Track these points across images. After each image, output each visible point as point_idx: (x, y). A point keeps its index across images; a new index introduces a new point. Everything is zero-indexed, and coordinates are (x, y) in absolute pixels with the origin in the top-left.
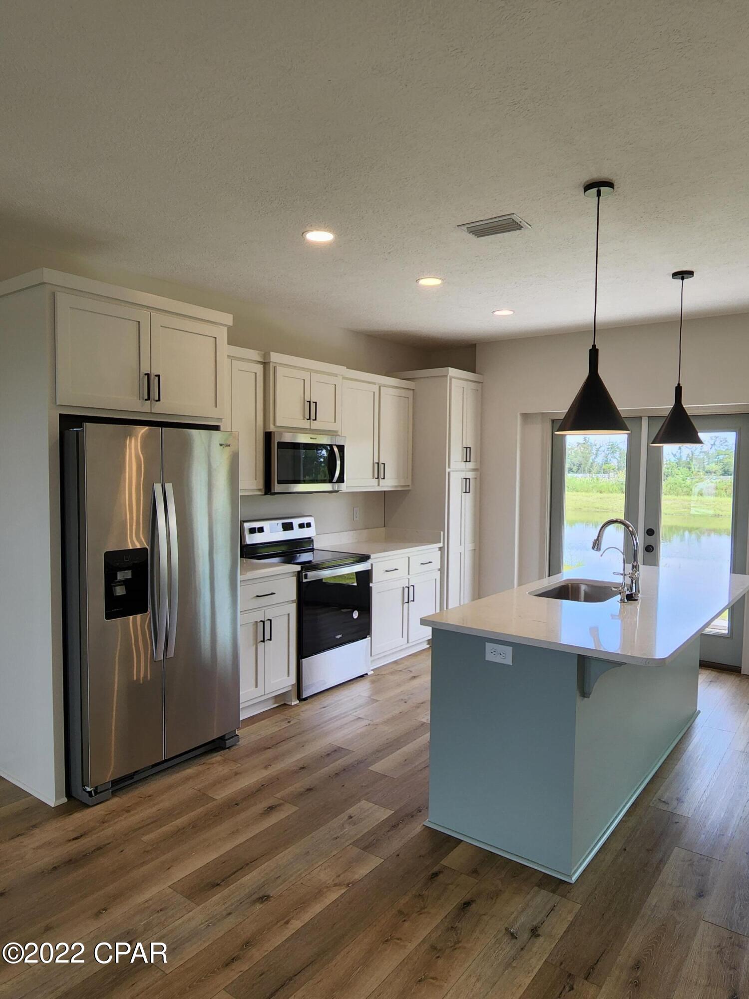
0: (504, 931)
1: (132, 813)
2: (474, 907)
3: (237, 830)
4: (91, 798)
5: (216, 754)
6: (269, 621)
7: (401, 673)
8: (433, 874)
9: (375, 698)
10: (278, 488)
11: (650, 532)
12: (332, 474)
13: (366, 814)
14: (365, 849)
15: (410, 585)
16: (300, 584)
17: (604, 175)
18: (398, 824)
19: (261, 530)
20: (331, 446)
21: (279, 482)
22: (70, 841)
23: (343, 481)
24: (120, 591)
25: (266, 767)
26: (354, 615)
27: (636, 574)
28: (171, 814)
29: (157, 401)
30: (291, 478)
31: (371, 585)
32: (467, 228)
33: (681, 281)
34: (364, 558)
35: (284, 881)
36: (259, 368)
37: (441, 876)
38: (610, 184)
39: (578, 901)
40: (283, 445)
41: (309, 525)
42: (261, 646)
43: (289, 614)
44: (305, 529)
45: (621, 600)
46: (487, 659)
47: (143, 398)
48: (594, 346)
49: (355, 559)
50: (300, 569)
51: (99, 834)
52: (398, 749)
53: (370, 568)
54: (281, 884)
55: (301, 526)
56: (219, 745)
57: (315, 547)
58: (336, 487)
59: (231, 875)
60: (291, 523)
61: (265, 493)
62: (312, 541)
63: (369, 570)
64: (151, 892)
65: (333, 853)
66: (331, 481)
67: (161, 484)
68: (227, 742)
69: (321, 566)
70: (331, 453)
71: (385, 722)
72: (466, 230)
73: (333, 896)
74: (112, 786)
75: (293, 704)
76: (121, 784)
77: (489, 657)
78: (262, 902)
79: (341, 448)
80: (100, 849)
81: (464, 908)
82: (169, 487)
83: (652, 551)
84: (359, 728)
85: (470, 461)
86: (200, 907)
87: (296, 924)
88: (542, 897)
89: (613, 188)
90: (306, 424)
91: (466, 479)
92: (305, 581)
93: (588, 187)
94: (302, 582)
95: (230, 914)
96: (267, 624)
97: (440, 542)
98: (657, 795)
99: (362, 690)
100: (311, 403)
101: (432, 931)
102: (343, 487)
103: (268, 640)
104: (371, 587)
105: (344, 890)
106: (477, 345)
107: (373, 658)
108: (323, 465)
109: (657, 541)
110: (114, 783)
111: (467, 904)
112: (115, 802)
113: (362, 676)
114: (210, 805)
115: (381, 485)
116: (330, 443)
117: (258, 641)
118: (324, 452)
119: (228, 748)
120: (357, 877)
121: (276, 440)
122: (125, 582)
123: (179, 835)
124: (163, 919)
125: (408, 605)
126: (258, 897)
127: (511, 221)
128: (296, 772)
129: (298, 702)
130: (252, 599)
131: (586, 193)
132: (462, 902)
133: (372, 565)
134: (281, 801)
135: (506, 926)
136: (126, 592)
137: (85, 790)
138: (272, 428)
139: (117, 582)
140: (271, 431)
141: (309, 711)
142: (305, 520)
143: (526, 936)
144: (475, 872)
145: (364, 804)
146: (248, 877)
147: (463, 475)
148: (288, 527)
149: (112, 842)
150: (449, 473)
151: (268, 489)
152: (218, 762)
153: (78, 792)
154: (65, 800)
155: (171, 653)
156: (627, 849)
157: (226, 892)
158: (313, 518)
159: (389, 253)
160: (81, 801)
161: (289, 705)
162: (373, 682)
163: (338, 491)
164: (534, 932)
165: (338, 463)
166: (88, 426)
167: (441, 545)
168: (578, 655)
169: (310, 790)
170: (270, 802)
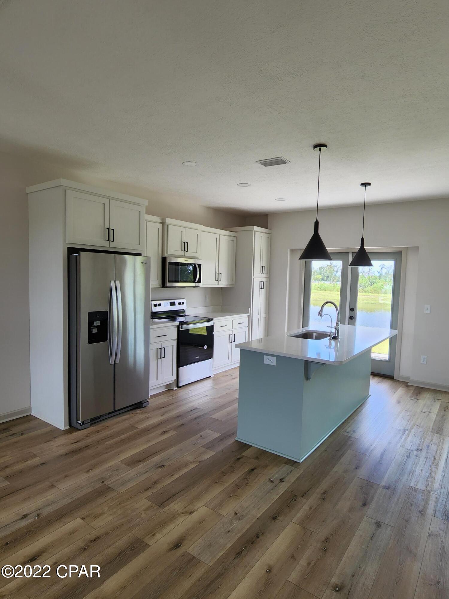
0: (268, 480)
1: (100, 433)
2: (255, 471)
3: (149, 441)
4: (81, 426)
5: (138, 410)
6: (164, 349)
7: (227, 376)
8: (238, 458)
9: (214, 387)
10: (168, 284)
11: (352, 310)
12: (195, 279)
13: (209, 435)
14: (207, 448)
15: (233, 333)
16: (178, 331)
17: (322, 141)
18: (223, 439)
19: (160, 305)
20: (195, 264)
21: (169, 282)
22: (72, 444)
23: (200, 282)
24: (95, 331)
25: (162, 416)
26: (205, 347)
27: (338, 327)
28: (118, 434)
29: (112, 241)
30: (174, 280)
31: (213, 333)
32: (261, 162)
33: (364, 187)
34: (210, 320)
35: (171, 460)
36: (160, 226)
37: (241, 459)
38: (325, 146)
39: (302, 469)
40: (171, 264)
41: (183, 303)
42: (159, 360)
43: (173, 346)
44: (181, 305)
45: (330, 339)
46: (264, 363)
47: (106, 240)
48: (317, 220)
49: (206, 320)
50: (179, 324)
51: (85, 441)
52: (224, 409)
53: (213, 325)
54: (170, 461)
55: (180, 304)
56: (139, 405)
57: (186, 314)
58: (197, 284)
59: (147, 457)
60: (174, 302)
61: (162, 286)
62: (185, 311)
63: (212, 326)
64: (112, 463)
65: (194, 450)
66: (194, 282)
67: (114, 281)
68: (143, 404)
69: (189, 323)
70: (195, 268)
71: (219, 398)
72: (260, 163)
73: (193, 466)
74: (90, 422)
75: (175, 389)
76: (94, 421)
77: (266, 362)
78: (161, 468)
79: (200, 266)
80: (86, 447)
81: (251, 471)
82: (118, 282)
83: (353, 319)
84: (205, 400)
85: (264, 273)
86: (134, 469)
87: (176, 476)
88: (286, 468)
89: (327, 147)
90: (182, 253)
91: (262, 282)
92: (181, 330)
93: (315, 146)
94: (180, 330)
95: (147, 472)
96: (163, 350)
97: (248, 313)
98: (344, 429)
99: (208, 384)
100: (185, 243)
101: (237, 479)
102: (200, 285)
103: (163, 357)
104: (214, 334)
105: (198, 464)
106: (269, 215)
107: (214, 369)
108: (190, 274)
109: (355, 314)
110: (92, 420)
111: (253, 470)
112: (92, 429)
113: (208, 377)
114: (136, 431)
115: (219, 284)
116: (194, 263)
117: (158, 358)
118: (191, 268)
119: (144, 407)
120: (203, 459)
121: (168, 260)
122: (97, 327)
123: (123, 442)
124: (117, 473)
125: (232, 344)
126: (159, 466)
127: (281, 160)
128: (176, 418)
129: (177, 388)
130: (155, 337)
131: (315, 149)
132: (251, 469)
133: (214, 323)
134: (169, 429)
135: (269, 478)
136: (98, 331)
137: (78, 423)
138: (166, 255)
139: (93, 327)
140: (165, 256)
141: (182, 393)
142: (181, 301)
143: (278, 481)
144: (257, 458)
145: (208, 431)
146: (155, 458)
147: (260, 280)
148: (173, 304)
149: (92, 444)
150: (253, 279)
151: (163, 285)
152: (139, 413)
153: (74, 423)
154: (69, 427)
155: (118, 361)
156: (327, 450)
157: (145, 464)
158: (185, 300)
159: (224, 172)
160: (76, 428)
161: (172, 390)
162: (214, 380)
163: (197, 287)
164: (281, 480)
165: (198, 272)
166: (81, 253)
167: (249, 314)
168: (305, 360)
169: (183, 425)
170: (164, 430)
